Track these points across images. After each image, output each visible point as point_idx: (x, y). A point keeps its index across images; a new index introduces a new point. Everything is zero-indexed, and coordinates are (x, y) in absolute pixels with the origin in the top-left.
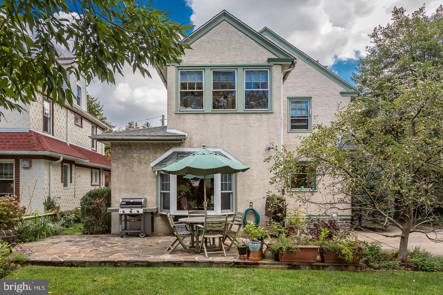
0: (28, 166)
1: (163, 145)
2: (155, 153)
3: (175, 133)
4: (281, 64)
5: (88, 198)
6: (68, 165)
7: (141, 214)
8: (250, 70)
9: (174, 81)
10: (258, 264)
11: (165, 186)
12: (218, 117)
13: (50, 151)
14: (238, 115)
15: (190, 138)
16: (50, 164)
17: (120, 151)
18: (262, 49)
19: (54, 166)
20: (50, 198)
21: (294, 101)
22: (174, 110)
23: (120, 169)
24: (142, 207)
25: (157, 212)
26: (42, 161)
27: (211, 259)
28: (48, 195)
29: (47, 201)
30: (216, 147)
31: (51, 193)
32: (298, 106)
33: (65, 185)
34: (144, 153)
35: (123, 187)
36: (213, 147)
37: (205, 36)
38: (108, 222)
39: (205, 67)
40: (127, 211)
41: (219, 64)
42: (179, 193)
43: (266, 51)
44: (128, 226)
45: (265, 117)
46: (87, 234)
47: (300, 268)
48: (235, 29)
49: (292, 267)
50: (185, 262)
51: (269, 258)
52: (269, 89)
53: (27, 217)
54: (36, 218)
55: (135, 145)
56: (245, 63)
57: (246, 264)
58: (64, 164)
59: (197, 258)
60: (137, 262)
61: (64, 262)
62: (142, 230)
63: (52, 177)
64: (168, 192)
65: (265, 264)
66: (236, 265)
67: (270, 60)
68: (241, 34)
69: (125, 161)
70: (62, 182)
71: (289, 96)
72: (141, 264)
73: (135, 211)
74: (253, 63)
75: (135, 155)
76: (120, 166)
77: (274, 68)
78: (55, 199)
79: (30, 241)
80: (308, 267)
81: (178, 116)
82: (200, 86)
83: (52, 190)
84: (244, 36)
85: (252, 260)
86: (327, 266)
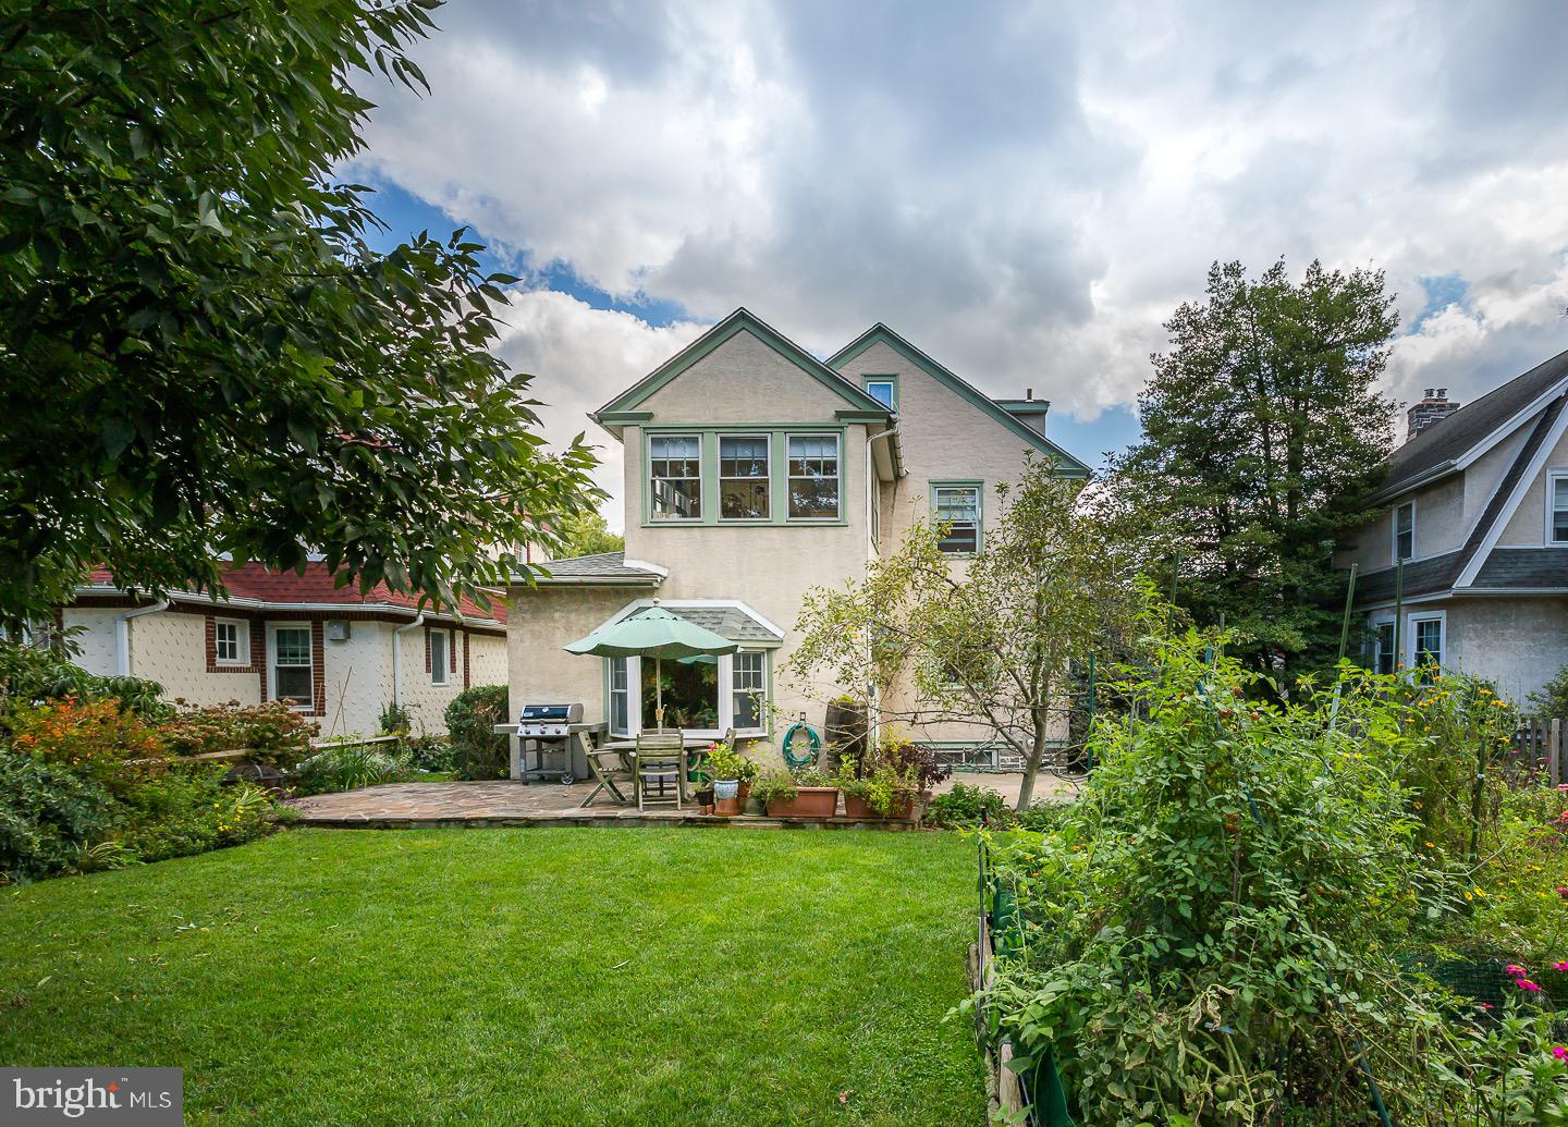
0: (342, 637)
1: (617, 593)
2: (602, 609)
3: (639, 570)
4: (865, 424)
5: (459, 704)
6: (446, 632)
7: (564, 738)
8: (800, 436)
9: (638, 457)
10: (728, 821)
11: (620, 680)
12: (731, 533)
13: (390, 603)
14: (775, 530)
15: (674, 580)
16: (394, 631)
17: (526, 607)
18: (826, 389)
19: (406, 633)
20: (395, 706)
21: (944, 488)
22: (638, 519)
23: (527, 644)
24: (566, 723)
25: (606, 732)
26: (376, 623)
27: (645, 814)
28: (391, 699)
29: (387, 712)
30: (729, 598)
31: (398, 694)
32: (955, 501)
33: (438, 676)
34: (576, 610)
35: (533, 681)
36: (722, 598)
37: (703, 362)
38: (503, 756)
39: (703, 429)
40: (535, 731)
41: (733, 422)
42: (647, 693)
43: (832, 394)
44: (544, 762)
45: (831, 532)
46: (463, 779)
47: (804, 828)
48: (767, 348)
49: (790, 825)
50: (596, 818)
51: (752, 810)
52: (838, 476)
53: (326, 745)
54: (343, 747)
55: (559, 593)
56: (788, 421)
57: (706, 820)
58: (433, 630)
59: (620, 813)
60: (507, 819)
61: (370, 821)
62: (568, 769)
63: (399, 660)
64: (623, 691)
65: (741, 821)
66: (689, 822)
67: (839, 415)
68: (780, 359)
69: (537, 627)
70: (428, 671)
71: (934, 479)
72: (515, 823)
73: (551, 731)
74: (807, 420)
75: (557, 615)
76: (527, 637)
77: (850, 431)
78: (407, 708)
79: (329, 792)
80: (818, 826)
81: (647, 531)
82: (694, 467)
83: (399, 688)
84: (786, 362)
85: (719, 814)
86: (854, 824)
